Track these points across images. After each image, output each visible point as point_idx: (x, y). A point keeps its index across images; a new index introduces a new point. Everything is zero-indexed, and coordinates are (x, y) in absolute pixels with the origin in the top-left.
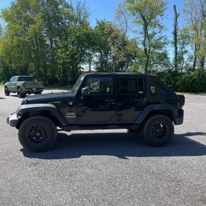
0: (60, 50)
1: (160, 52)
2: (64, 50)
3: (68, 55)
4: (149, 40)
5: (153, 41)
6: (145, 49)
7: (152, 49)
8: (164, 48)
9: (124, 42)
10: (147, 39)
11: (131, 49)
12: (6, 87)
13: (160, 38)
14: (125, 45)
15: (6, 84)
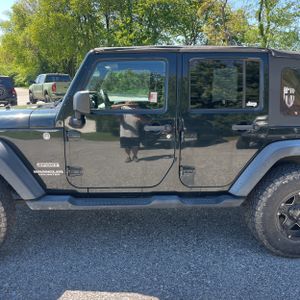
0: (120, 33)
1: (287, 30)
2: (125, 31)
3: (131, 40)
4: (269, 10)
5: (275, 11)
6: (261, 27)
7: (273, 25)
8: (293, 25)
9: (225, 15)
10: (264, 9)
11: (236, 28)
12: (30, 92)
13: (289, 7)
14: (226, 20)
15: (31, 87)
